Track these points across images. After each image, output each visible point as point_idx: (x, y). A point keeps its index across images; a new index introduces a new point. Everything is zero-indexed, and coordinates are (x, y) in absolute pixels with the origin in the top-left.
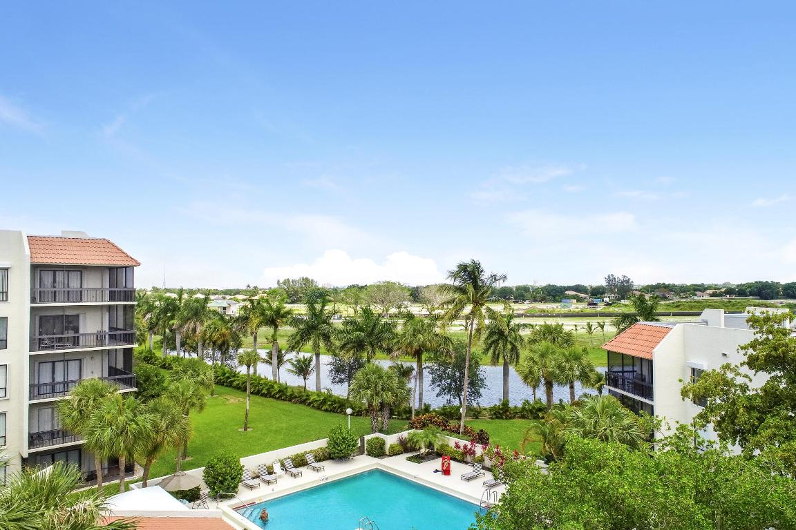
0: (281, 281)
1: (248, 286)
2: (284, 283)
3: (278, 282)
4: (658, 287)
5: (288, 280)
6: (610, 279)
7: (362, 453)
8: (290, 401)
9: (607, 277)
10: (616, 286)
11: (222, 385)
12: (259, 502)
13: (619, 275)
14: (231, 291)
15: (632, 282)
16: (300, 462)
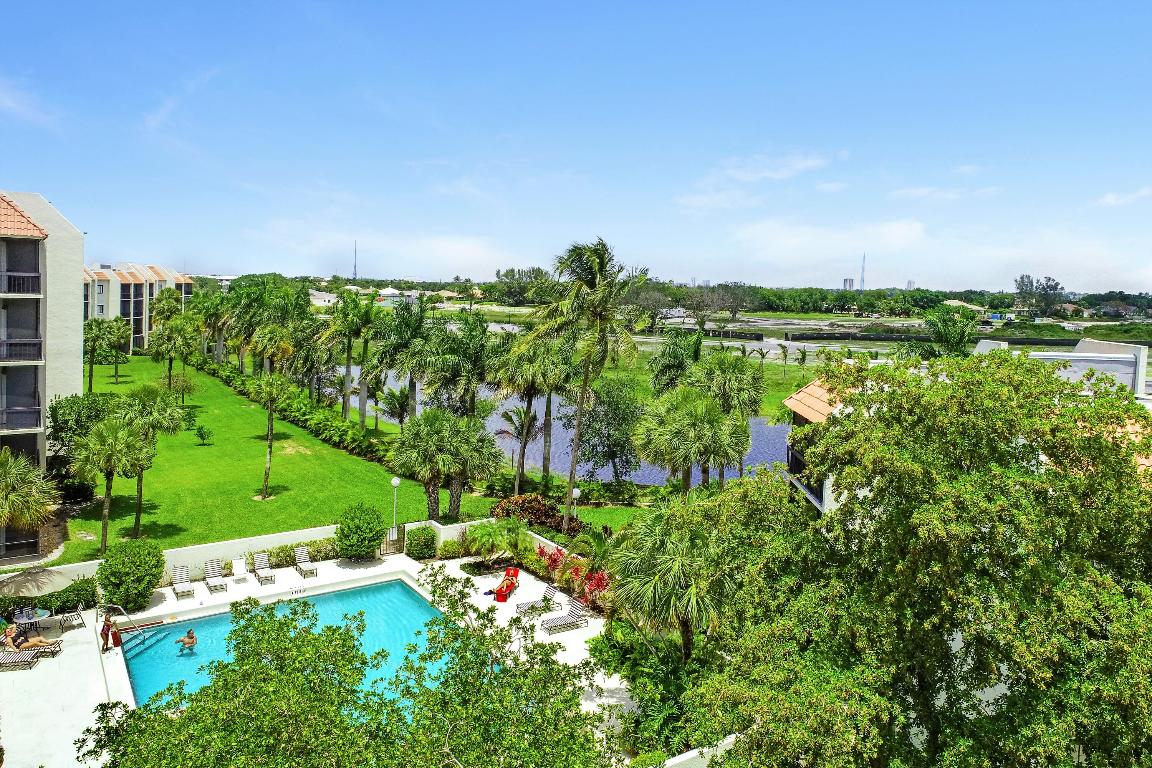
0: (502, 273)
1: (457, 279)
2: (506, 275)
3: (498, 273)
4: (1110, 297)
5: (513, 271)
6: (1024, 283)
7: (400, 551)
8: (365, 455)
9: (1019, 279)
10: (1031, 294)
11: (297, 425)
12: (170, 621)
13: (1038, 277)
14: (435, 284)
15: (1062, 288)
16: (285, 559)
